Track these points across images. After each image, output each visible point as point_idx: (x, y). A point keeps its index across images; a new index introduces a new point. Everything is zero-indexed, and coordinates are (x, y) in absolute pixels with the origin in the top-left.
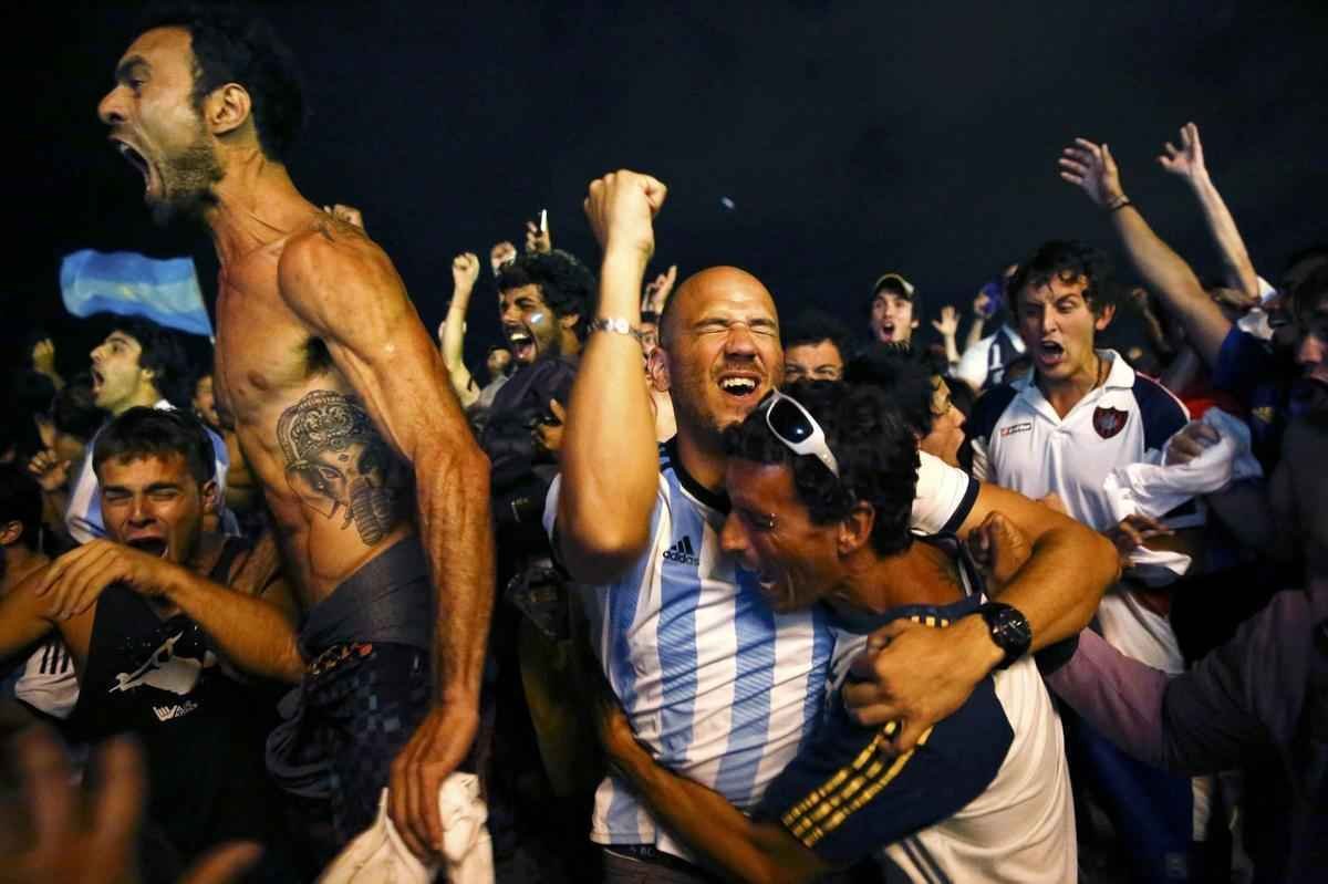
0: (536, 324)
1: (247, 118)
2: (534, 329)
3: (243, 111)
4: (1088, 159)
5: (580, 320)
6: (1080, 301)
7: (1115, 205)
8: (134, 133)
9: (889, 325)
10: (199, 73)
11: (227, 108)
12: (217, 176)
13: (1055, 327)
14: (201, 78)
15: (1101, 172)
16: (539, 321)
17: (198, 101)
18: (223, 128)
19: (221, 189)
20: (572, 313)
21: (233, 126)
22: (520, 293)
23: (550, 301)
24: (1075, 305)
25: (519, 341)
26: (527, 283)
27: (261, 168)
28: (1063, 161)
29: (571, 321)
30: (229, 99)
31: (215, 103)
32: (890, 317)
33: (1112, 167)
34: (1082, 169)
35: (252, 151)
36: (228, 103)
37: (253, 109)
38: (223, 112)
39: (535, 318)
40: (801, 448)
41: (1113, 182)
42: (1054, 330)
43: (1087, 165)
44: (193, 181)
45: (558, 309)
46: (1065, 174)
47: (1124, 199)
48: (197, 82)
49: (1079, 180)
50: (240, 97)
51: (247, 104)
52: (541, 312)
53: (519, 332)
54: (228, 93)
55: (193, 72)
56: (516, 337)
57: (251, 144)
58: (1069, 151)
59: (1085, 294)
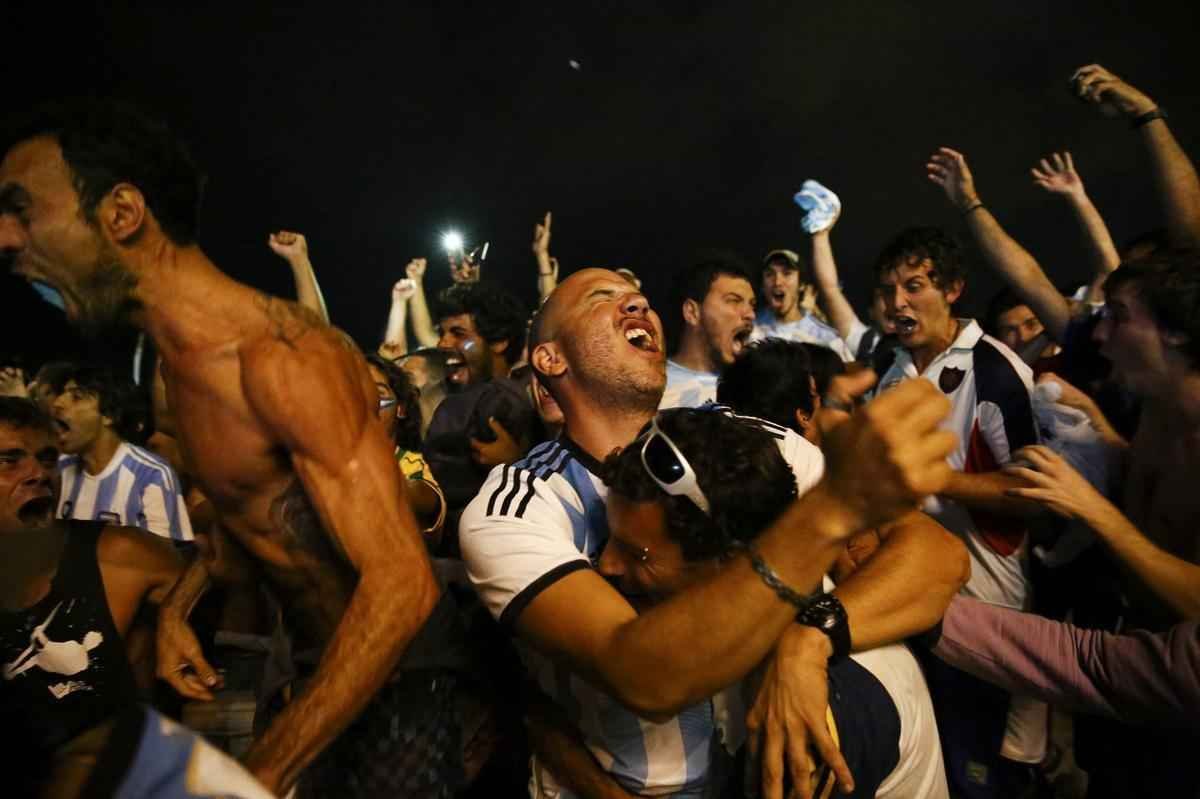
0: (467, 351)
1: (145, 214)
2: (467, 355)
3: (139, 212)
4: (951, 163)
5: (510, 346)
6: (926, 280)
7: (970, 207)
8: (33, 263)
9: (779, 293)
10: (81, 185)
11: (122, 211)
12: (132, 282)
13: (906, 304)
14: (85, 188)
15: (959, 177)
16: (471, 348)
17: (89, 215)
18: (123, 235)
19: (139, 292)
20: (500, 340)
21: (133, 229)
22: (455, 322)
23: (480, 329)
24: (922, 286)
25: (453, 365)
26: (461, 313)
27: (174, 257)
28: (931, 166)
29: (500, 347)
30: (120, 201)
31: (107, 211)
32: (780, 286)
33: (967, 174)
34: (945, 171)
35: (159, 245)
36: (120, 206)
37: (148, 202)
38: (119, 216)
39: (468, 346)
40: (675, 488)
41: (968, 187)
42: (905, 307)
43: (949, 169)
44: (112, 295)
45: (489, 338)
46: (932, 176)
47: (977, 202)
48: (82, 194)
49: (941, 181)
50: (130, 196)
51: (141, 204)
52: (473, 340)
53: (453, 358)
54: (117, 195)
55: (75, 185)
56: (451, 361)
57: (156, 238)
58: (935, 158)
59: (931, 275)
